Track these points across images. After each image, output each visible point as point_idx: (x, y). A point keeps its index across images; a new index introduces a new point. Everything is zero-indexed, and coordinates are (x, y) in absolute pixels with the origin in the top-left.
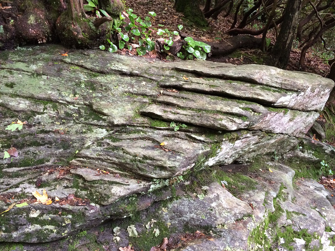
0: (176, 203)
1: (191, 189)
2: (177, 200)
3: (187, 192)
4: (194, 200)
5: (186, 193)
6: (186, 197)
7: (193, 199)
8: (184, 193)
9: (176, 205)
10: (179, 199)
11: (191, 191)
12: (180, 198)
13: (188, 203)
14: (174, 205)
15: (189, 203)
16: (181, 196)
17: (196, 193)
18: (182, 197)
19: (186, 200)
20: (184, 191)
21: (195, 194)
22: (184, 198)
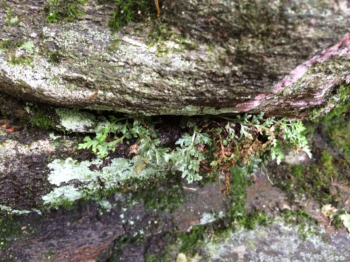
0: (244, 241)
1: (311, 183)
2: (249, 227)
3: (292, 197)
4: (325, 239)
5: (290, 200)
6: (291, 221)
7: (323, 231)
8: (282, 197)
9: (241, 250)
10: (257, 225)
11: (313, 195)
12: (263, 223)
13: (295, 247)
14: (235, 250)
15: (301, 248)
16: (269, 214)
17: (334, 204)
18: (272, 219)
19: (290, 234)
20: (284, 189)
21: (328, 208)
22: (279, 221)
